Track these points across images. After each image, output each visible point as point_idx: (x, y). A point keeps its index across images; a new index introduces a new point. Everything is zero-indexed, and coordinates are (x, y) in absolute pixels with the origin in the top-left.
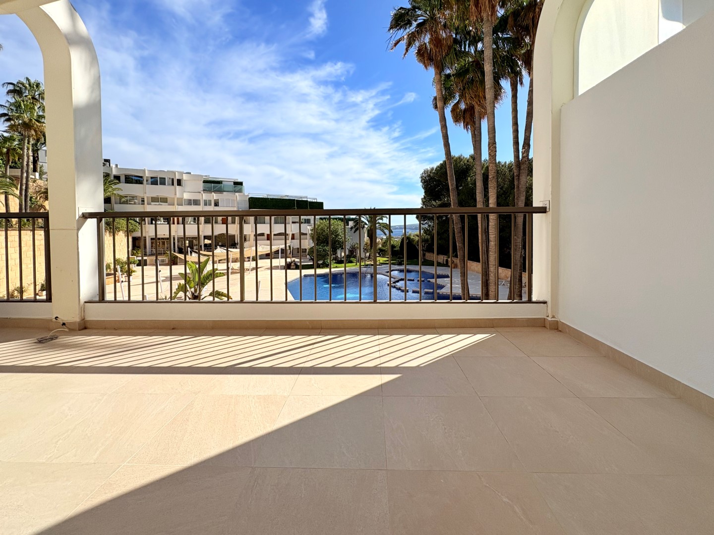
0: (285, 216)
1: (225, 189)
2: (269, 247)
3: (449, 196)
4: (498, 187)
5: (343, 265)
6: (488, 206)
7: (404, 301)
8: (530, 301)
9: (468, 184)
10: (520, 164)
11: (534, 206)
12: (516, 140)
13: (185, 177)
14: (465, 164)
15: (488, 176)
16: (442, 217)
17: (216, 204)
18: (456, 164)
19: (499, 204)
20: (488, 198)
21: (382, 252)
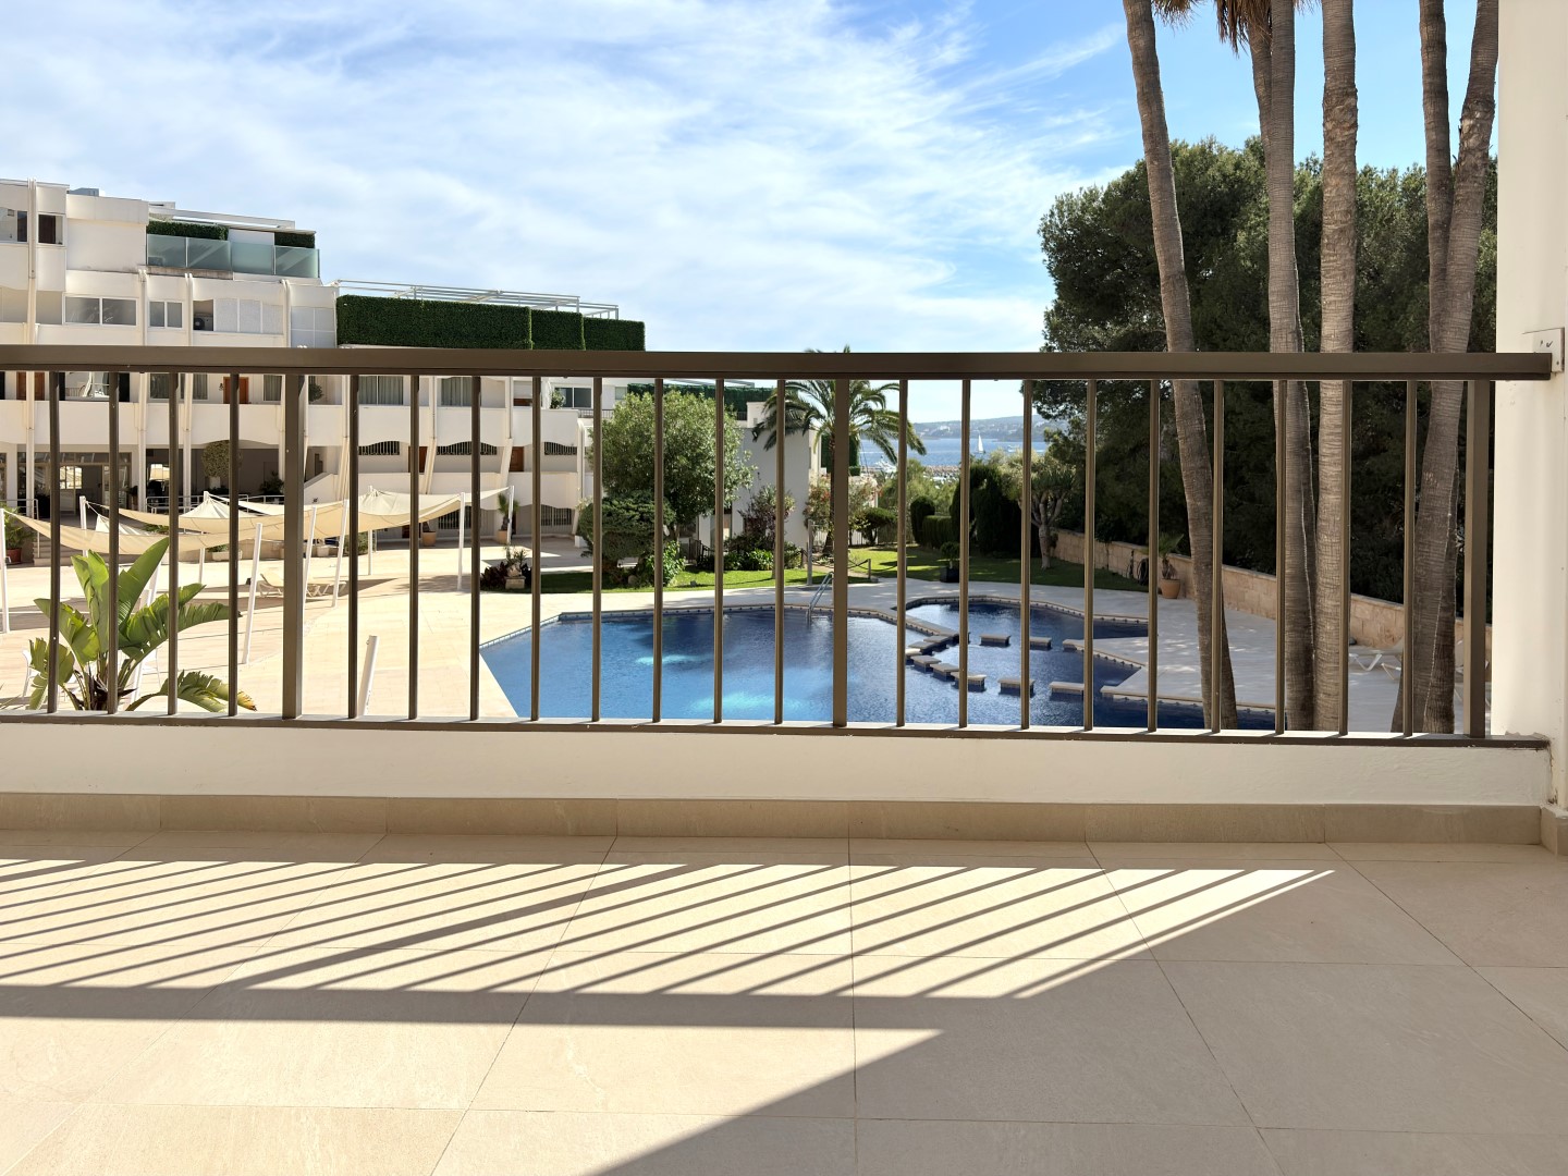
0: (477, 374)
1: (240, 261)
2: (408, 497)
3: (1156, 305)
4: (1358, 271)
5: (710, 578)
6: (1315, 346)
7: (955, 726)
8: (1478, 736)
9: (1235, 258)
10: (1452, 180)
11: (1499, 350)
12: (1437, 80)
13: (72, 208)
14: (1224, 176)
15: (1318, 226)
16: (1127, 390)
17: (202, 321)
18: (1190, 177)
19: (1360, 342)
20: (1320, 312)
21: (877, 528)
